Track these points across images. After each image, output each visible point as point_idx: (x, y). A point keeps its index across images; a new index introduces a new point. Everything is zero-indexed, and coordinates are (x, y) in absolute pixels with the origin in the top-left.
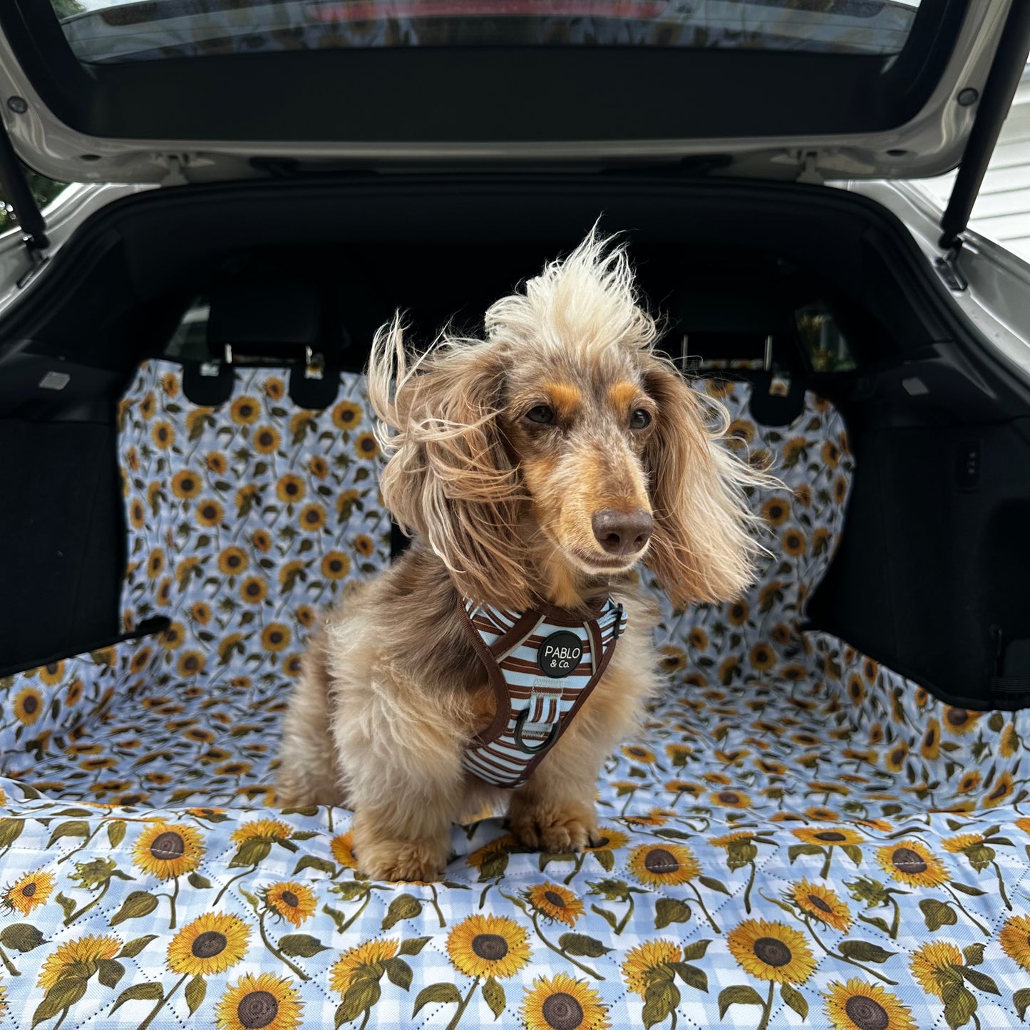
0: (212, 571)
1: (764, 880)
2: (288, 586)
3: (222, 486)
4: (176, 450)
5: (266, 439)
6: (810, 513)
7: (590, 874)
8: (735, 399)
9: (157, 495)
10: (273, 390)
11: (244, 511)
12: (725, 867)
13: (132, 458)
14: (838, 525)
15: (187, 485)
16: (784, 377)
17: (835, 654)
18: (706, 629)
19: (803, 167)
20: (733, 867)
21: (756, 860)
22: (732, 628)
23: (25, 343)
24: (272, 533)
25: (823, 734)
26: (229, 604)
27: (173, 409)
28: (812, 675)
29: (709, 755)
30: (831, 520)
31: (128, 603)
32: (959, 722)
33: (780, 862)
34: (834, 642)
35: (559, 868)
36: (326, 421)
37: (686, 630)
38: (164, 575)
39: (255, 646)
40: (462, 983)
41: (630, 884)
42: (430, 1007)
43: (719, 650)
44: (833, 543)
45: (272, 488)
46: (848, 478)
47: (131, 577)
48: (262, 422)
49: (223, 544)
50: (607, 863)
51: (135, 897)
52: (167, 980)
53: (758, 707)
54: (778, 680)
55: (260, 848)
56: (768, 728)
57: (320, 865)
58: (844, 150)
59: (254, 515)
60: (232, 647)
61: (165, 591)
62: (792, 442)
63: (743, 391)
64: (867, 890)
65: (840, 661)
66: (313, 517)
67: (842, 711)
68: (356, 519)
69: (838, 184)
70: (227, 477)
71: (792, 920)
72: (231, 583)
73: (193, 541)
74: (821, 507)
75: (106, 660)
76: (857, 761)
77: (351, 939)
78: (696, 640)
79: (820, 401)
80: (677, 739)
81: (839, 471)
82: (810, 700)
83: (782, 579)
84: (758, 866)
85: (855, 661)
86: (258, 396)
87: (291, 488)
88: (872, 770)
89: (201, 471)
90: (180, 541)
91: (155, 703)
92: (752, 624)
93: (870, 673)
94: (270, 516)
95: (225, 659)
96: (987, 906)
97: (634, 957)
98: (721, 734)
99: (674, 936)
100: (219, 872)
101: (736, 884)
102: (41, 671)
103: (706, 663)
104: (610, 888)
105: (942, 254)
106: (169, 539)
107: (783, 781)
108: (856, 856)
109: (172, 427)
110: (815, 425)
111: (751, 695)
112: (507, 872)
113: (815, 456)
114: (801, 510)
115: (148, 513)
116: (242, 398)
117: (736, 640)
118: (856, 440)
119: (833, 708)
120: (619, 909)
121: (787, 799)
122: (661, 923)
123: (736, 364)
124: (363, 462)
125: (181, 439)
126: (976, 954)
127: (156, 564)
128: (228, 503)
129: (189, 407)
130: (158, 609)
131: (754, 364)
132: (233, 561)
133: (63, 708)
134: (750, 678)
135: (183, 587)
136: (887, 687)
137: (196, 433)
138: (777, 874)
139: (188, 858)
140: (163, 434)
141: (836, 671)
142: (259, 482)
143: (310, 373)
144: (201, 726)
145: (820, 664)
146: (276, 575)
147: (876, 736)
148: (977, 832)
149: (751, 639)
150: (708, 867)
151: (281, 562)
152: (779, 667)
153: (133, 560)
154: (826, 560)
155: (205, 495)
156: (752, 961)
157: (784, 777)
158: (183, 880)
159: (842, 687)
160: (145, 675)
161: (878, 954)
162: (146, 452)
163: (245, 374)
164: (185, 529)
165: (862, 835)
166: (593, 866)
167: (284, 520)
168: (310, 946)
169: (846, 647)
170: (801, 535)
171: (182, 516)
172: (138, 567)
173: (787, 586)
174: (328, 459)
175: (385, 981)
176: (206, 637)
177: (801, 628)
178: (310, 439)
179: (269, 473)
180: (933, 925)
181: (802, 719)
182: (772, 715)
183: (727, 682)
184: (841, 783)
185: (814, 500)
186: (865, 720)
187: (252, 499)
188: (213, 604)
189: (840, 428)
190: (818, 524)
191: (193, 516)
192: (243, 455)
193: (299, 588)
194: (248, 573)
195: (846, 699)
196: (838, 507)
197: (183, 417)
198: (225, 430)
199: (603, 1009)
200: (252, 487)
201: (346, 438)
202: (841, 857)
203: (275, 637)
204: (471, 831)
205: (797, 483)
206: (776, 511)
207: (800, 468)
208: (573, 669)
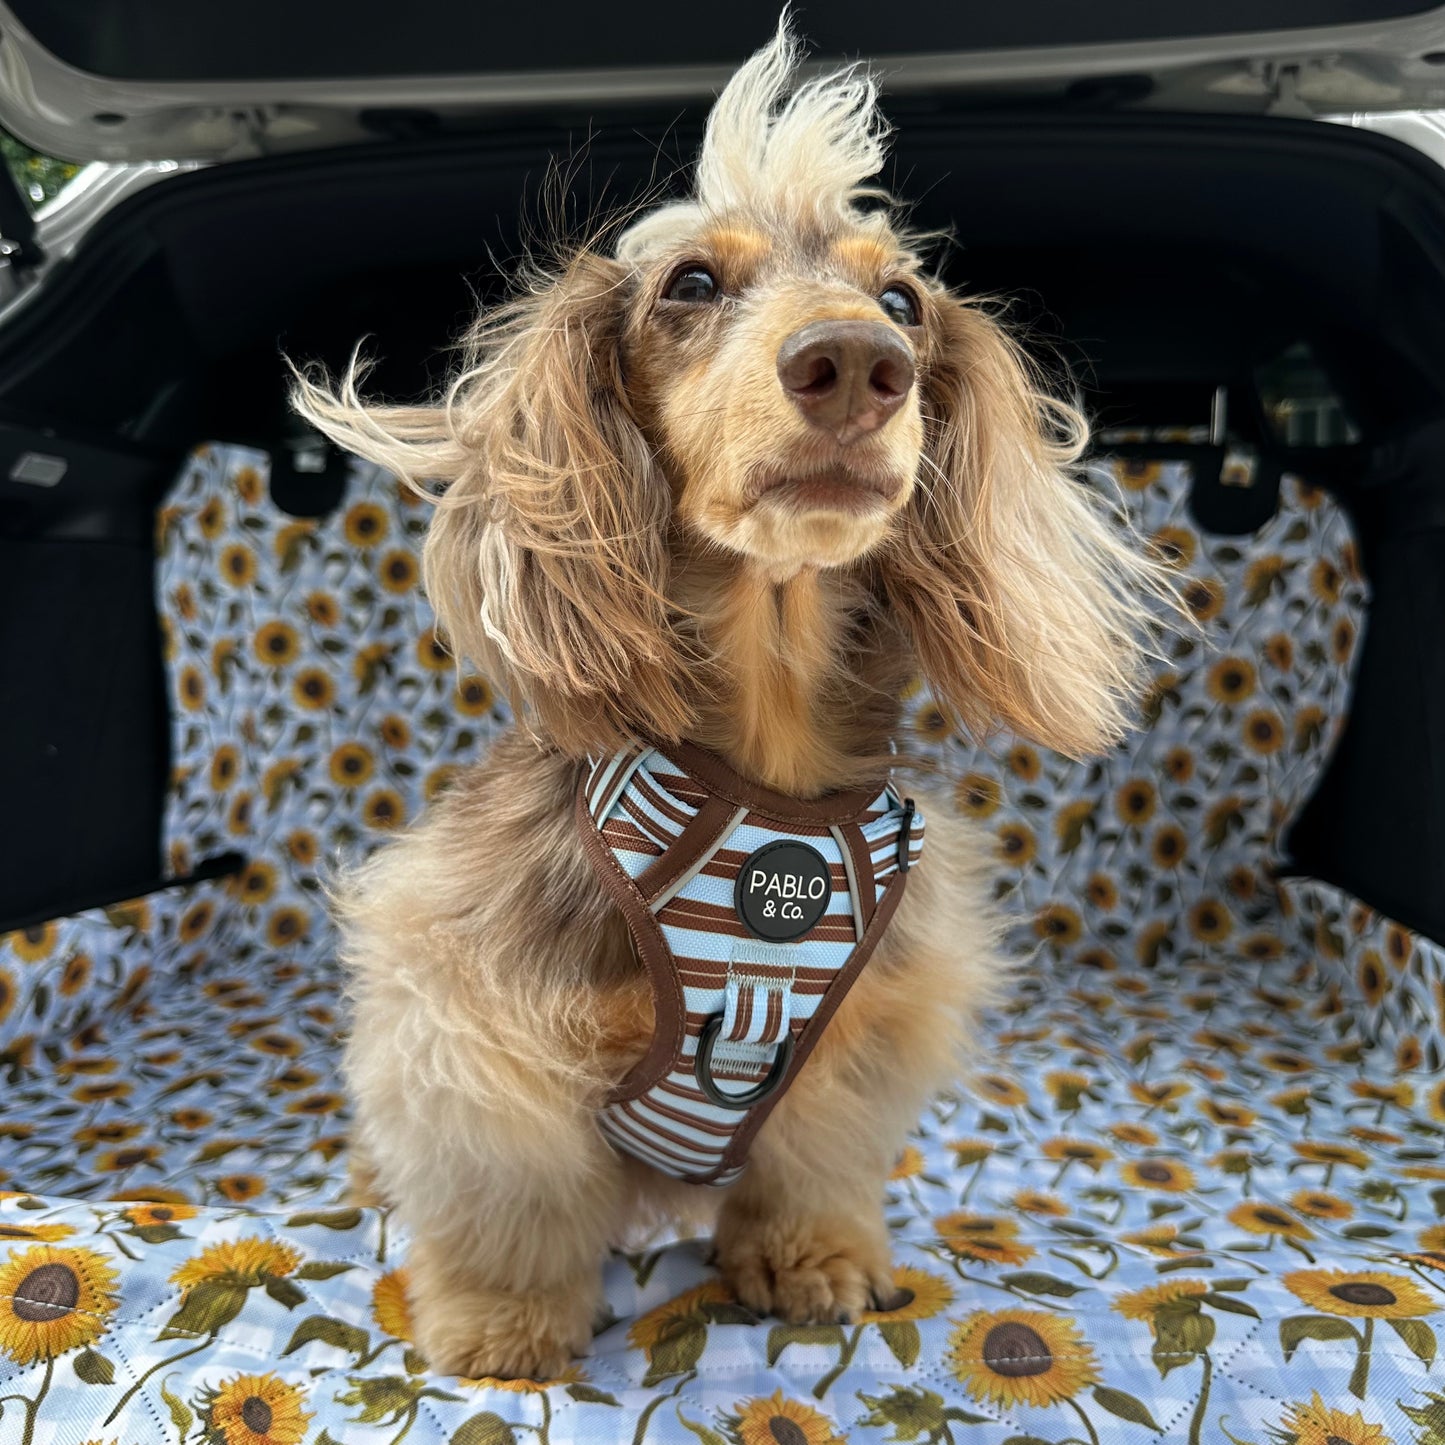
0: (319, 781)
1: (1229, 1396)
3: (332, 647)
4: (260, 589)
6: (1291, 680)
7: (867, 1375)
8: (1163, 492)
9: (227, 660)
11: (367, 685)
12: (1148, 1365)
13: (183, 601)
14: (1340, 701)
15: (278, 644)
16: (1246, 453)
17: (1335, 917)
18: (1115, 876)
19: (1276, 93)
20: (1165, 1365)
21: (1213, 1349)
22: (1159, 874)
24: (410, 720)
25: (1316, 1053)
26: (346, 833)
27: (253, 523)
28: (1293, 951)
29: (1120, 1090)
30: (1328, 690)
31: (178, 831)
33: (1263, 1354)
34: (1332, 897)
35: (809, 1358)
37: (1081, 877)
38: (239, 787)
41: (951, 1402)
43: (1136, 909)
44: (1331, 731)
45: (410, 649)
46: (1357, 620)
47: (182, 790)
48: (393, 543)
49: (337, 737)
50: (904, 1349)
53: (1203, 1005)
54: (1234, 959)
55: (225, 1298)
56: (1222, 1043)
57: (339, 1335)
58: (1347, 59)
59: (382, 692)
61: (242, 812)
62: (1260, 564)
63: (1176, 477)
65: (1344, 928)
66: (474, 695)
67: (1346, 1012)
70: (339, 631)
72: (350, 799)
73: (289, 732)
74: (1310, 671)
75: (134, 921)
76: (1378, 1102)
78: (1097, 893)
79: (1307, 491)
80: (1062, 1063)
81: (1340, 611)
82: (1289, 993)
83: (1243, 793)
84: (1218, 1362)
85: (1369, 929)
86: (386, 502)
87: (437, 653)
88: (1407, 1120)
90: (268, 734)
91: (223, 990)
92: (1192, 868)
93: (1398, 949)
94: (407, 694)
98: (1141, 1053)
101: (1170, 1405)
102: (15, 937)
103: (1115, 931)
104: (907, 1409)
106: (248, 730)
107: (1248, 1139)
108: (1422, 1346)
109: (252, 553)
110: (1300, 532)
111: (1191, 984)
112: (703, 1364)
113: (1300, 585)
114: (1274, 677)
115: (211, 689)
116: (361, 506)
117: (1165, 894)
118: (1370, 556)
119: (1331, 1008)
121: (1259, 1176)
123: (1165, 435)
125: (267, 571)
127: (224, 768)
128: (342, 673)
129: (279, 521)
130: (231, 841)
131: (1195, 435)
132: (351, 766)
133: (56, 1000)
134: (1188, 957)
135: (272, 807)
136: (1430, 975)
137: (289, 561)
138: (1255, 1383)
139: (82, 1317)
140: (237, 565)
141: (1337, 946)
142: (389, 638)
145: (1308, 934)
146: (419, 786)
147: (1408, 1059)
149: (1191, 892)
150: (1112, 1364)
151: (427, 766)
152: (1238, 937)
153: (183, 762)
154: (1318, 759)
155: (305, 660)
157: (1250, 1131)
158: (64, 1364)
159: (1348, 973)
160: (206, 943)
162: (209, 591)
164: (275, 714)
165: (1429, 1290)
166: (876, 1355)
167: (429, 699)
169: (1354, 906)
170: (1274, 719)
171: (271, 694)
172: (194, 772)
173: (1252, 804)
176: (308, 885)
177: (1276, 874)
179: (404, 627)
181: (1277, 1025)
182: (1227, 1020)
183: (1151, 962)
184: (1351, 1144)
185: (1298, 660)
186: (1388, 1030)
187: (377, 666)
188: (321, 833)
189: (1343, 535)
190: (1304, 700)
191: (287, 695)
192: (364, 596)
194: (375, 784)
195: (1353, 992)
196: (1340, 671)
197: (269, 538)
198: (336, 557)
200: (378, 647)
202: (1391, 1348)
204: (644, 1266)
205: (1267, 632)
206: (1233, 680)
207: (1273, 607)
208: (812, 924)
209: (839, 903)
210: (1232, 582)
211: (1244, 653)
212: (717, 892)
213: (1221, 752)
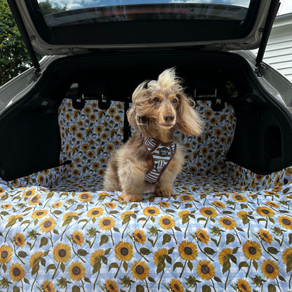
0: (80, 150)
1: (208, 201)
2: (99, 153)
3: (82, 129)
4: (71, 120)
5: (93, 117)
6: (227, 132)
8: (207, 105)
9: (67, 131)
10: (94, 105)
11: (88, 135)
13: (61, 122)
14: (233, 135)
15: (74, 129)
16: (220, 99)
17: (233, 166)
18: (202, 162)
19: (222, 47)
20: (201, 199)
22: (208, 161)
23: (38, 94)
24: (95, 140)
25: (229, 185)
26: (85, 158)
27: (70, 110)
28: (228, 172)
29: (201, 189)
30: (232, 133)
31: (61, 158)
32: (259, 178)
33: (211, 198)
34: (232, 163)
35: (165, 199)
36: (107, 112)
37: (196, 162)
38: (69, 150)
39: (91, 168)
40: (146, 218)
41: (180, 202)
42: (140, 221)
43: (205, 167)
44: (232, 140)
45: (94, 129)
46: (235, 123)
47: (62, 151)
48: (92, 113)
49: (83, 143)
50: (175, 198)
51: (79, 206)
52: (88, 219)
53: (214, 180)
54: (219, 174)
55: (104, 197)
56: (216, 184)
57: (116, 200)
58: (233, 43)
59: (90, 136)
60: (86, 168)
61: (70, 155)
62: (222, 115)
63: (209, 103)
64: (229, 202)
65: (234, 168)
66: (104, 136)
67: (234, 180)
68: (115, 136)
69: (231, 51)
70: (83, 127)
71: (213, 207)
72: (85, 153)
73: (76, 142)
74: (229, 131)
75: (57, 170)
77: (124, 211)
78: (199, 164)
79: (228, 105)
80: (194, 186)
81: (233, 122)
82: (227, 178)
83: (220, 149)
84: (207, 198)
85: (237, 167)
86: (91, 107)
87: (99, 129)
89: (77, 125)
90: (73, 143)
91: (68, 181)
92: (213, 161)
93: (240, 170)
94: (94, 136)
95: (84, 171)
96: (254, 205)
97: (180, 213)
98: (205, 185)
99: (189, 210)
100: (96, 201)
101: (202, 201)
102: (44, 171)
103: (202, 170)
104: (176, 202)
105: (257, 68)
106: (70, 142)
108: (228, 197)
109: (70, 115)
110: (227, 111)
111: (213, 177)
112: (155, 200)
113: (227, 118)
114: (224, 132)
115: (65, 136)
116: (87, 107)
117: (209, 165)
118: (236, 114)
119: (232, 179)
120: (178, 206)
122: (186, 207)
123: (208, 96)
124: (116, 122)
125: (72, 118)
126: (251, 213)
127: (67, 148)
128: (84, 133)
129: (74, 110)
130: (68, 159)
131: (212, 96)
132: (85, 147)
133: (49, 180)
134: (212, 174)
135: (73, 154)
136: (244, 172)
137: (76, 116)
138: (210, 200)
139: (89, 199)
140: (68, 116)
141: (233, 170)
142: (91, 128)
143: (103, 101)
144: (81, 185)
146: (96, 150)
147: (242, 184)
148: (255, 193)
149: (213, 164)
150: (196, 199)
151: (97, 147)
152: (220, 171)
153: (62, 146)
154: (230, 144)
155: (78, 131)
156: (204, 214)
158: (89, 203)
159: (234, 174)
160: (66, 174)
161: (230, 213)
162: (64, 121)
163: (88, 101)
164: (74, 139)
166: (172, 199)
167: (97, 137)
168: (116, 212)
169: (235, 164)
170: (224, 138)
171: (73, 137)
172: (64, 148)
173: (222, 151)
174: (108, 122)
175: (131, 217)
176: (79, 166)
177: (225, 161)
178: (104, 117)
179: (94, 125)
180: (242, 208)
181: (225, 182)
182: (217, 181)
183: (207, 175)
185: (227, 129)
186: (239, 181)
187: (89, 132)
188: (81, 158)
189: (233, 111)
191: (75, 136)
192: (87, 121)
193: (101, 154)
194: (89, 150)
195: (235, 177)
196: (233, 131)
197: (73, 112)
198: (83, 115)
199: (174, 221)
201: (112, 116)
202: (224, 197)
203: (96, 166)
204: (147, 194)
205: (223, 125)
206: (218, 133)
207: (224, 122)
208: (167, 155)
209: (169, 153)
210: (218, 118)
211: (220, 128)
212: (158, 152)
213: (217, 143)
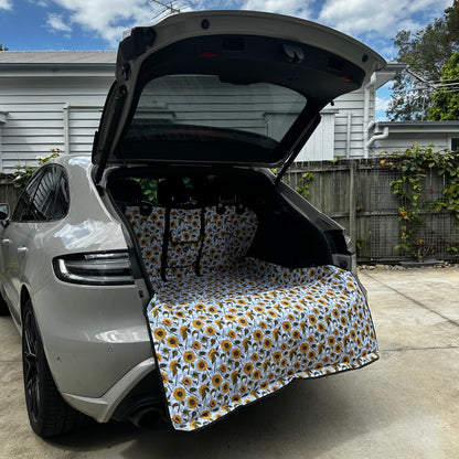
5: (133, 224)
6: (246, 233)
10: (135, 212)
18: (227, 259)
22: (230, 258)
25: (258, 277)
28: (247, 266)
30: (251, 234)
32: (291, 271)
34: (253, 259)
36: (149, 219)
43: (229, 263)
44: (252, 239)
53: (242, 274)
62: (242, 218)
63: (234, 208)
65: (256, 263)
67: (258, 272)
68: (155, 242)
76: (270, 281)
78: (225, 262)
81: (253, 225)
83: (238, 246)
85: (261, 263)
92: (233, 257)
93: (267, 265)
103: (227, 266)
110: (248, 215)
111: (238, 272)
113: (247, 221)
114: (243, 232)
117: (231, 261)
123: (231, 201)
124: (158, 228)
143: (144, 207)
163: (128, 208)
174: (149, 228)
178: (145, 223)
189: (255, 216)
190: (248, 235)
196: (253, 232)
201: (154, 223)
205: (243, 226)
206: (238, 232)
207: (244, 223)
210: (239, 220)
211: (240, 229)
213: (236, 242)
